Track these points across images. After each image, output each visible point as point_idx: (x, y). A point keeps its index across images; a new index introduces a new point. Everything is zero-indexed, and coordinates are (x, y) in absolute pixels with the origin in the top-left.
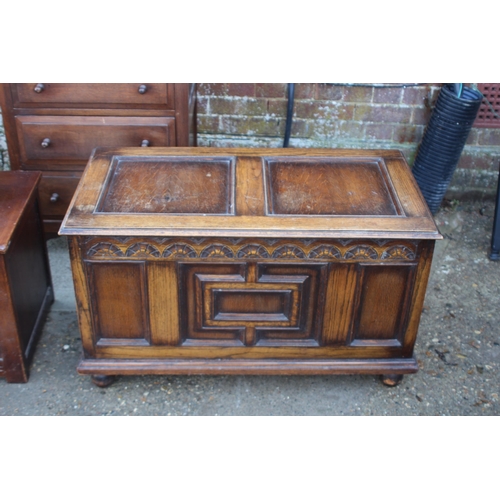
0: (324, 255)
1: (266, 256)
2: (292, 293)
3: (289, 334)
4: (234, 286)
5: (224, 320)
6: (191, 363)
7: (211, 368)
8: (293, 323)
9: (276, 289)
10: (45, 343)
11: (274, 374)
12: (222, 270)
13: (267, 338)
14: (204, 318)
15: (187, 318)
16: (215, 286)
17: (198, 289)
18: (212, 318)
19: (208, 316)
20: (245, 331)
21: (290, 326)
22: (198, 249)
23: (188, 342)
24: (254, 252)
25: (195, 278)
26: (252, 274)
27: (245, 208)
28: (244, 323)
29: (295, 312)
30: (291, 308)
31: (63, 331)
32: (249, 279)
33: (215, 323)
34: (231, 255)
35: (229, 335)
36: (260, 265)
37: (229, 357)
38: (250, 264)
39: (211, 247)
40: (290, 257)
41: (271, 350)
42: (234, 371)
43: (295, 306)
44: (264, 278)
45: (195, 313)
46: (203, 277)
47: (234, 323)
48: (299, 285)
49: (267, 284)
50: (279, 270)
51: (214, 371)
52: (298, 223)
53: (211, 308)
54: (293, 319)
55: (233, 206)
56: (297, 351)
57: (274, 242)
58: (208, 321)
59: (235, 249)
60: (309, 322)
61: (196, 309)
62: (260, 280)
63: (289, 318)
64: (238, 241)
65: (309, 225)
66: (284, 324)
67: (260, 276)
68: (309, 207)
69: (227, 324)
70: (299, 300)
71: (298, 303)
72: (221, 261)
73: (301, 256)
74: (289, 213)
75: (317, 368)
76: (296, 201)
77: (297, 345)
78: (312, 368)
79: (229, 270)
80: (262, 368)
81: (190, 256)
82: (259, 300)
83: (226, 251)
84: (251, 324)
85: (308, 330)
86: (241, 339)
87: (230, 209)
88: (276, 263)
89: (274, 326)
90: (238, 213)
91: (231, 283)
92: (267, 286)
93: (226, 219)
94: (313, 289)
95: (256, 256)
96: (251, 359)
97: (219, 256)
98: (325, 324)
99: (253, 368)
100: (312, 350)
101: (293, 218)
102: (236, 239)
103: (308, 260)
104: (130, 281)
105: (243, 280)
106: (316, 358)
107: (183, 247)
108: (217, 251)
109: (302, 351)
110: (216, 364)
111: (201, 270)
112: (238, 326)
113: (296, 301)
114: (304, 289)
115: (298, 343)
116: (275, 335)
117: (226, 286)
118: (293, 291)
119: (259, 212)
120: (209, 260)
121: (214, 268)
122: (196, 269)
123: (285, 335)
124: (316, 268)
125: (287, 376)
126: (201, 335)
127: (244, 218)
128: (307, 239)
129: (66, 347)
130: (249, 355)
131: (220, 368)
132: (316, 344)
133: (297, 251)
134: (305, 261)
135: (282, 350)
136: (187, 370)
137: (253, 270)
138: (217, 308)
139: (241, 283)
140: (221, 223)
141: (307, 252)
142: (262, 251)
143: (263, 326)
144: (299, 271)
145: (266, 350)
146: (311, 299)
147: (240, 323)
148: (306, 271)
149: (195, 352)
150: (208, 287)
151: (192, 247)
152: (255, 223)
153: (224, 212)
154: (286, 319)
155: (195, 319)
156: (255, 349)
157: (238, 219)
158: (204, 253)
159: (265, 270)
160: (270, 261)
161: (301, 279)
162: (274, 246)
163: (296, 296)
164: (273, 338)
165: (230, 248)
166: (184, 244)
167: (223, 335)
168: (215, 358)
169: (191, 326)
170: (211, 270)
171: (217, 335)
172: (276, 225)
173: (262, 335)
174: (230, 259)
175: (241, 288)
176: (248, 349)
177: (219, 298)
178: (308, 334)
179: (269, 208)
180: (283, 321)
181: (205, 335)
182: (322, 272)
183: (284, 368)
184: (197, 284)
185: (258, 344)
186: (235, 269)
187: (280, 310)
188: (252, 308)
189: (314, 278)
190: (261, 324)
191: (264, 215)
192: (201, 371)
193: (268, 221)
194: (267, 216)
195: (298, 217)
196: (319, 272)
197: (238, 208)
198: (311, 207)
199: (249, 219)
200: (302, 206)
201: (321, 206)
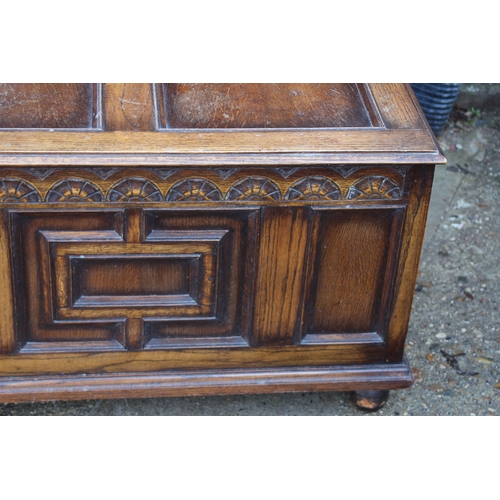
0: (253, 194)
1: (157, 197)
2: (201, 259)
3: (199, 328)
4: (105, 249)
5: (91, 307)
6: (36, 382)
7: (71, 389)
8: (206, 309)
9: (176, 252)
11: (175, 394)
12: (85, 222)
13: (164, 336)
14: (56, 306)
15: (28, 305)
16: (73, 249)
17: (44, 256)
18: (69, 304)
19: (63, 302)
20: (126, 324)
21: (200, 315)
22: (43, 187)
23: (30, 347)
24: (136, 192)
25: (38, 237)
26: (135, 230)
27: (119, 118)
28: (124, 312)
29: (207, 290)
30: (201, 285)
32: (131, 239)
33: (76, 313)
34: (99, 197)
35: (99, 333)
36: (147, 214)
37: (100, 371)
38: (131, 212)
39: (65, 184)
40: (197, 198)
41: (171, 355)
42: (109, 392)
43: (208, 281)
44: (156, 235)
45: (41, 297)
46: (52, 236)
47: (107, 312)
48: (212, 245)
49: (162, 245)
50: (179, 221)
51: (75, 393)
52: (210, 142)
53: (67, 288)
54: (205, 302)
55: (99, 114)
56: (213, 355)
57: (169, 174)
58: (64, 311)
59: (104, 186)
60: (232, 307)
61: (42, 290)
62: (149, 238)
63: (199, 301)
64: (110, 174)
65: (227, 145)
66: (190, 312)
67: (148, 232)
68: (227, 116)
69: (95, 313)
70: (214, 270)
71: (213, 276)
72: (82, 208)
73: (216, 197)
74: (194, 126)
75: (247, 382)
76: (206, 106)
77: (213, 345)
78: (239, 382)
79: (96, 222)
80: (156, 386)
81: (29, 199)
82: (149, 272)
83: (89, 189)
84: (136, 313)
85: (230, 320)
86: (120, 341)
87: (94, 119)
88: (174, 209)
89: (175, 315)
90: (109, 127)
91: (100, 244)
92: (160, 248)
93: (88, 137)
94: (236, 252)
95: (140, 197)
96: (138, 372)
97: (79, 199)
98: (258, 309)
99: (141, 386)
100: (238, 354)
101: (201, 134)
102: (106, 168)
103: (227, 204)
105: (121, 239)
106: (245, 366)
107: (16, 185)
108: (74, 191)
109: (222, 355)
110: (78, 381)
111: (49, 223)
112: (115, 317)
113: (209, 272)
114: (221, 250)
115: (214, 342)
116: (176, 330)
117: (91, 249)
118: (203, 255)
119: (143, 125)
120: (62, 206)
121: (71, 220)
122: (40, 221)
123: (193, 330)
124: (240, 216)
125: (198, 398)
126: (52, 334)
127: (118, 134)
128: (225, 168)
130: (134, 365)
131: (85, 389)
132: (245, 343)
133: (207, 188)
134: (223, 204)
135: (188, 355)
136: (30, 395)
137: (137, 221)
138: (77, 288)
139: (117, 243)
140: (78, 144)
141: (225, 190)
142: (150, 189)
143: (156, 315)
144: (213, 221)
145: (162, 356)
146: (234, 269)
147: (117, 312)
148: (224, 221)
149: (42, 363)
150: (61, 252)
151: (32, 185)
152: (137, 142)
153: (86, 125)
154: (193, 302)
155: (42, 308)
156: (144, 355)
157: (108, 136)
158: (53, 194)
159: (157, 221)
160: (164, 206)
161: (216, 236)
162: (169, 180)
163: (208, 263)
164: (173, 336)
165: (97, 185)
166: (17, 179)
167: (88, 334)
168: (77, 373)
169: (34, 320)
170: (66, 223)
171: (80, 333)
172: (174, 146)
173: (155, 330)
174: (96, 203)
175: (116, 252)
176: (132, 355)
177: (81, 269)
178: (230, 328)
179: (161, 118)
180: (188, 307)
181: (58, 334)
182: (251, 223)
183: (192, 385)
184: (43, 247)
185: (148, 347)
186: (106, 221)
187: (184, 288)
188: (137, 286)
189: (237, 234)
190: (153, 312)
191: (153, 129)
192: (53, 394)
193: (160, 138)
194: (158, 131)
195: (208, 132)
196: (245, 223)
197: (108, 118)
198: (231, 116)
199: (127, 137)
200: (215, 114)
201: (246, 113)
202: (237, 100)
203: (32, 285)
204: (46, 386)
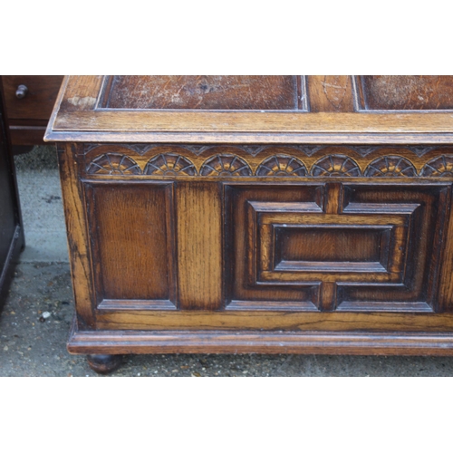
0: (446, 171)
1: (356, 173)
2: (393, 231)
3: (387, 293)
4: (305, 219)
5: (291, 271)
6: (239, 336)
7: (268, 344)
8: (395, 276)
9: (370, 223)
10: (14, 309)
11: (363, 353)
12: (289, 194)
13: (354, 299)
14: (260, 269)
15: (234, 268)
16: (277, 219)
17: (251, 224)
18: (271, 268)
19: (265, 265)
20: (321, 287)
21: (389, 281)
22: (254, 162)
23: (234, 305)
24: (337, 167)
25: (247, 207)
26: (334, 201)
27: (323, 100)
28: (319, 276)
29: (397, 259)
30: (392, 253)
31: (40, 292)
32: (329, 210)
33: (276, 276)
34: (303, 172)
35: (296, 295)
36: (346, 188)
37: (295, 328)
38: (331, 186)
39: (273, 160)
40: (393, 174)
41: (360, 317)
42: (303, 348)
43: (398, 250)
44: (353, 207)
45: (246, 261)
46: (259, 206)
47: (304, 276)
48: (405, 217)
49: (359, 216)
50: (375, 195)
51: (272, 348)
52: (406, 122)
53: (270, 253)
54: (395, 269)
55: (304, 97)
56: (399, 319)
57: (369, 152)
58: (266, 273)
59: (309, 162)
60: (419, 275)
61: (247, 255)
62: (346, 210)
63: (388, 268)
64: (314, 151)
65: (423, 125)
66: (380, 278)
67: (346, 204)
68: (421, 98)
69: (294, 277)
70: (404, 240)
71: (403, 246)
72: (288, 181)
73: (411, 173)
74: (391, 107)
75: (431, 345)
76: (402, 89)
77: (400, 310)
78: (423, 345)
79: (298, 194)
80: (345, 344)
81: (241, 173)
82: (344, 241)
83: (295, 165)
84: (331, 278)
85: (416, 287)
86: (314, 301)
87: (300, 102)
88: (371, 183)
89: (365, 281)
90: (314, 109)
91: (301, 214)
92: (356, 219)
93: (295, 118)
94: (426, 224)
95: (340, 173)
96: (329, 331)
97: (285, 173)
98: (444, 278)
99: (332, 344)
100: (423, 318)
101: (398, 115)
102: (311, 146)
103: (420, 179)
104: (150, 213)
105: (320, 210)
106: (429, 330)
107: (230, 160)
108: (282, 166)
109: (407, 319)
110: (276, 337)
111: (257, 194)
112: (311, 280)
113: (400, 242)
114: (412, 222)
115: (400, 307)
116: (366, 294)
117: (293, 219)
118: (395, 226)
119: (344, 107)
120: (270, 180)
121: (277, 192)
122: (249, 193)
123: (382, 295)
124: (433, 191)
125: (381, 358)
126: (254, 294)
127: (323, 116)
128: (421, 146)
129: (46, 315)
130: (326, 325)
131: (281, 344)
132: (430, 309)
133: (403, 165)
134: (417, 180)
135: (376, 318)
136: (233, 347)
137: (336, 195)
138: (279, 253)
139: (317, 214)
140: (286, 124)
141: (420, 166)
142: (350, 165)
143: (348, 280)
144: (406, 195)
145: (351, 317)
146: (423, 240)
147: (313, 276)
148: (416, 196)
149: (244, 319)
150: (267, 221)
151: (245, 160)
152: (340, 122)
153: (292, 106)
154: (383, 269)
155: (246, 270)
156: (335, 316)
157: (313, 116)
158: (263, 169)
159: (354, 194)
160: (362, 181)
161: (409, 209)
162: (368, 157)
163: (400, 234)
164: (362, 300)
165: (302, 161)
166: (232, 155)
167: (286, 295)
168: (275, 330)
169: (239, 280)
170: (272, 195)
171: (278, 294)
172: (374, 126)
173: (346, 294)
174: (301, 178)
175: (316, 222)
176: (325, 316)
177: (283, 237)
178: (416, 294)
179: (360, 100)
180: (378, 274)
181: (260, 294)
182: (442, 198)
183: (378, 345)
184: (250, 217)
185: (339, 309)
186: (307, 193)
187: (375, 256)
188: (332, 253)
189: (428, 207)
190: (346, 277)
191: (354, 111)
192: (253, 347)
193: (360, 119)
194: (358, 113)
195: (405, 113)
196: (437, 197)
197: (312, 101)
198: (425, 98)
199: (330, 118)
200: (410, 97)
201: (440, 96)
202: (430, 83)
203: (239, 250)
204: (248, 340)
